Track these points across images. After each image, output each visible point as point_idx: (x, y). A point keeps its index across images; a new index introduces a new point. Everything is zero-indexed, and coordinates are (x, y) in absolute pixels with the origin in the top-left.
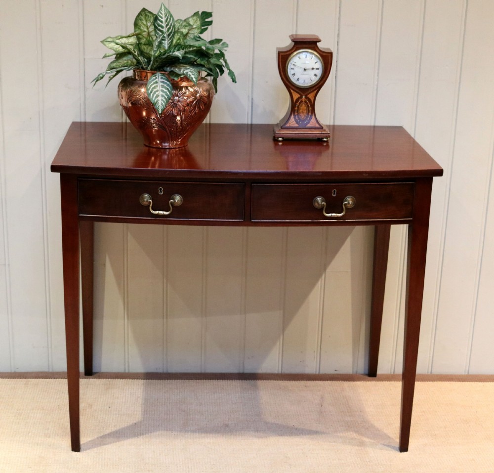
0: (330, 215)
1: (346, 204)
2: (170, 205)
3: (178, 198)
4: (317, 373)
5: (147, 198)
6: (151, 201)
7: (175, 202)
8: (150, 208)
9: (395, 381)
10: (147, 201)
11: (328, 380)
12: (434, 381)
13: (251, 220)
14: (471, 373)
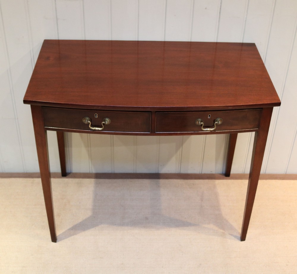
0: (206, 129)
1: (216, 124)
2: (102, 125)
3: (107, 121)
4: (201, 173)
5: (87, 121)
6: (90, 122)
7: (106, 123)
8: (90, 126)
9: (244, 179)
10: (87, 122)
11: (206, 179)
12: (267, 179)
13: (155, 132)
14: (287, 173)
